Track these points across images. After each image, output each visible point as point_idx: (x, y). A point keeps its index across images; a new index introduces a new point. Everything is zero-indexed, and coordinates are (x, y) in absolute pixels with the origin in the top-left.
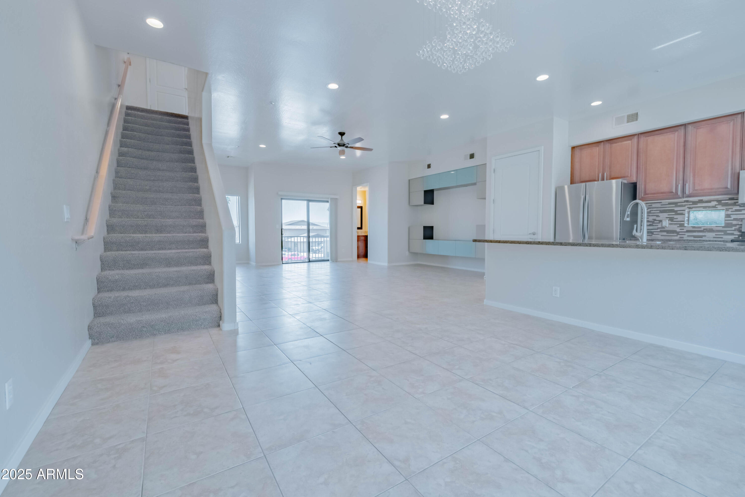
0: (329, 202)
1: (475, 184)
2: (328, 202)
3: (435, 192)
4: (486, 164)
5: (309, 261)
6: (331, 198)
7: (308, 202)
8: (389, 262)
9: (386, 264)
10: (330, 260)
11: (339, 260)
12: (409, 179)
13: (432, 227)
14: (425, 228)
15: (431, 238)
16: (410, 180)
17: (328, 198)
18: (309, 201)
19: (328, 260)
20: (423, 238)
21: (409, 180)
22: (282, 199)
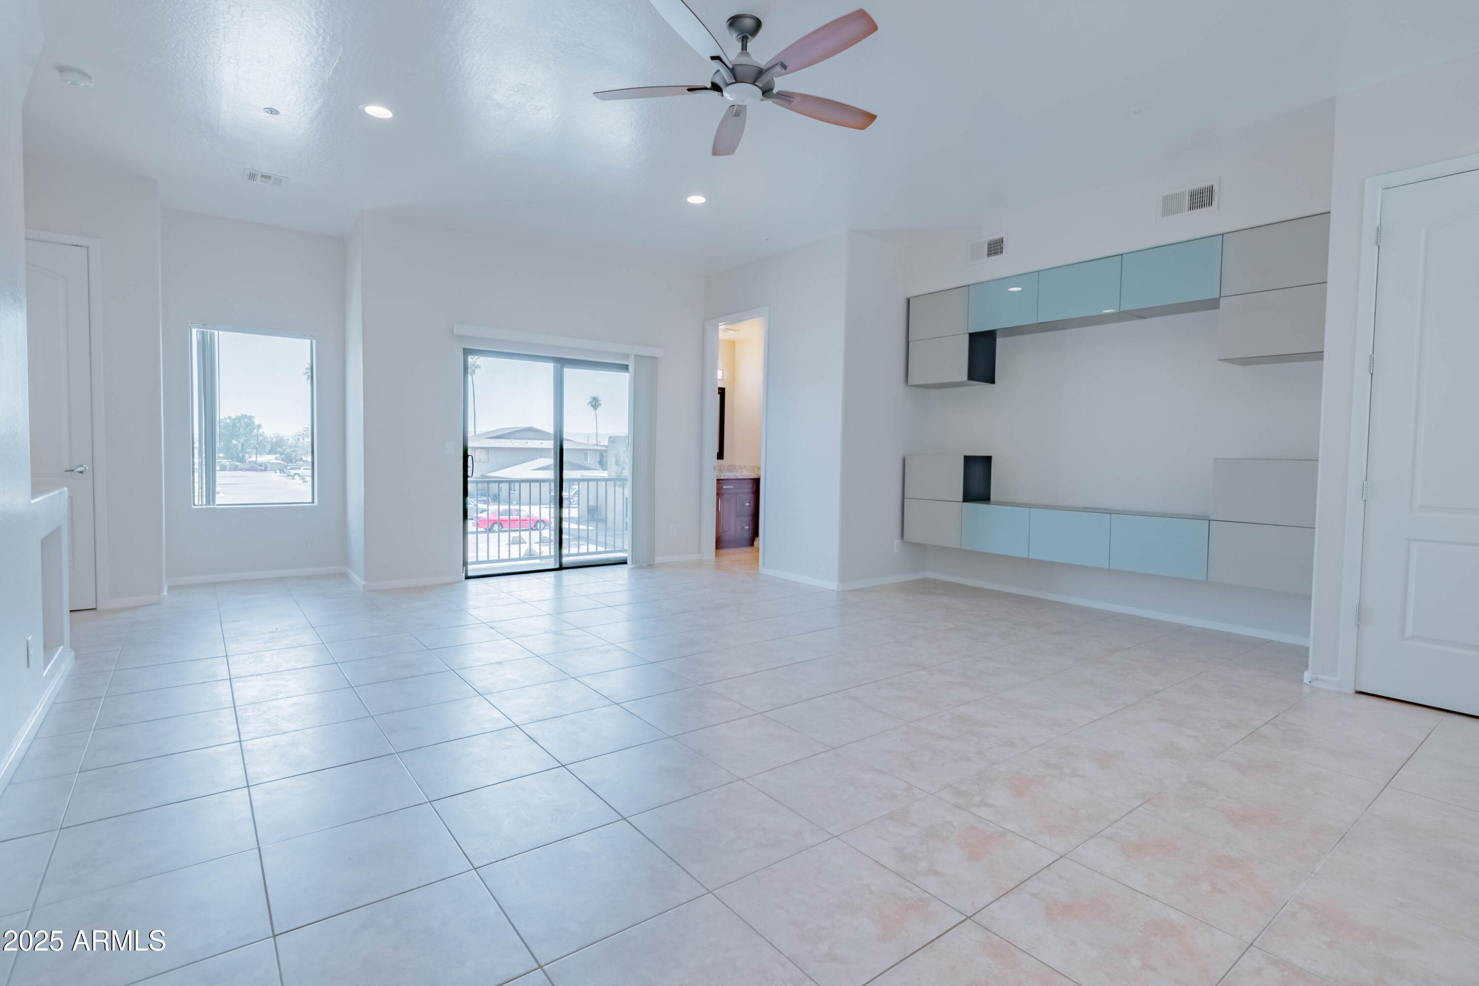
0: (631, 368)
1: (1213, 304)
2: (625, 368)
3: (1000, 342)
4: (1330, 212)
5: (561, 568)
6: (635, 356)
7: (559, 365)
8: (844, 576)
9: (832, 585)
10: (629, 561)
11: (658, 559)
12: (909, 295)
13: (988, 460)
14: (969, 460)
15: (984, 497)
16: (911, 299)
17: (627, 356)
18: (562, 362)
19: (624, 562)
20: (961, 499)
21: (908, 301)
22: (467, 352)
